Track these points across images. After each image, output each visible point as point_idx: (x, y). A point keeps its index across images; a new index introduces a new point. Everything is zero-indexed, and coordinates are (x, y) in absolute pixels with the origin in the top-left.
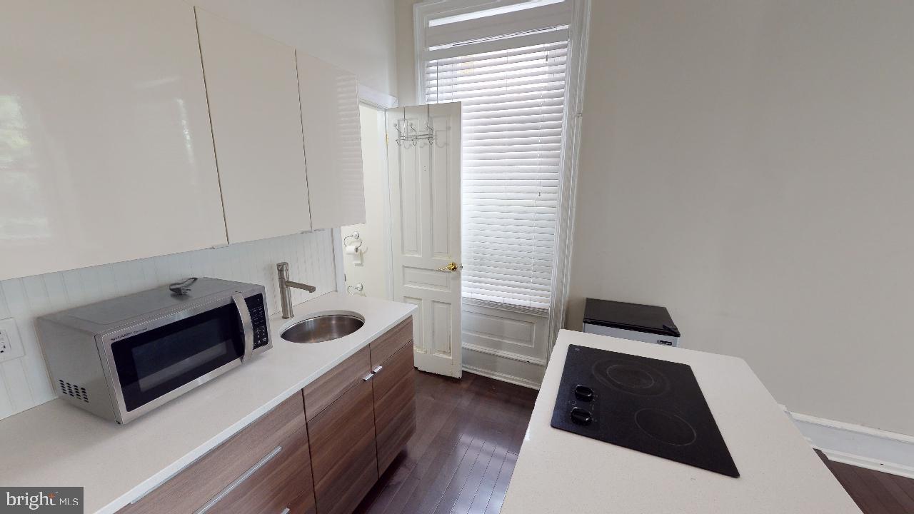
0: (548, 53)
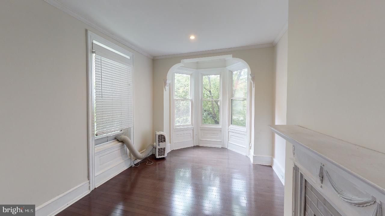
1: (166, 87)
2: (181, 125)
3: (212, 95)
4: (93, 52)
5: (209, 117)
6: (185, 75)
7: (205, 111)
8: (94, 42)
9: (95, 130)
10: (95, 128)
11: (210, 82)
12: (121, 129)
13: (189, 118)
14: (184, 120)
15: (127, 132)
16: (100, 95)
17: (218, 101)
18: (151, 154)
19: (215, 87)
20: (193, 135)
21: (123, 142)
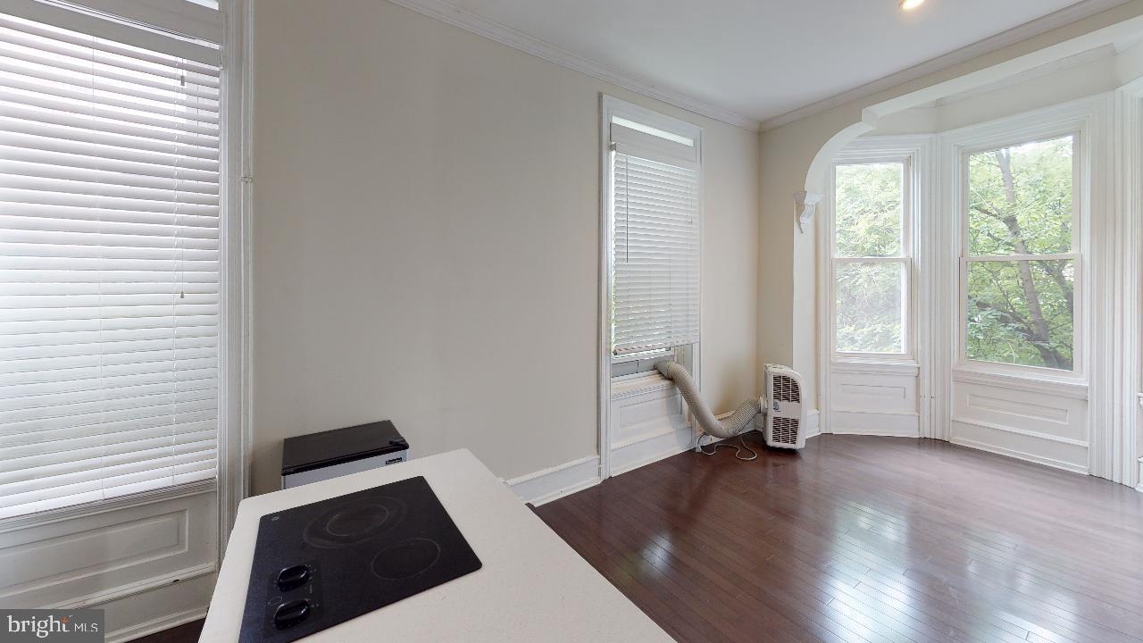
0: (185, 73)
1: (802, 219)
2: (864, 351)
3: (1026, 236)
4: (612, 148)
5: (1002, 332)
6: (877, 166)
7: (982, 306)
8: (616, 120)
9: (613, 341)
10: (613, 337)
11: (1008, 179)
12: (668, 345)
13: (901, 330)
14: (876, 334)
15: (684, 354)
16: (623, 255)
17: (1063, 262)
18: (749, 428)
19: (1044, 200)
20: (918, 396)
21: (672, 379)
